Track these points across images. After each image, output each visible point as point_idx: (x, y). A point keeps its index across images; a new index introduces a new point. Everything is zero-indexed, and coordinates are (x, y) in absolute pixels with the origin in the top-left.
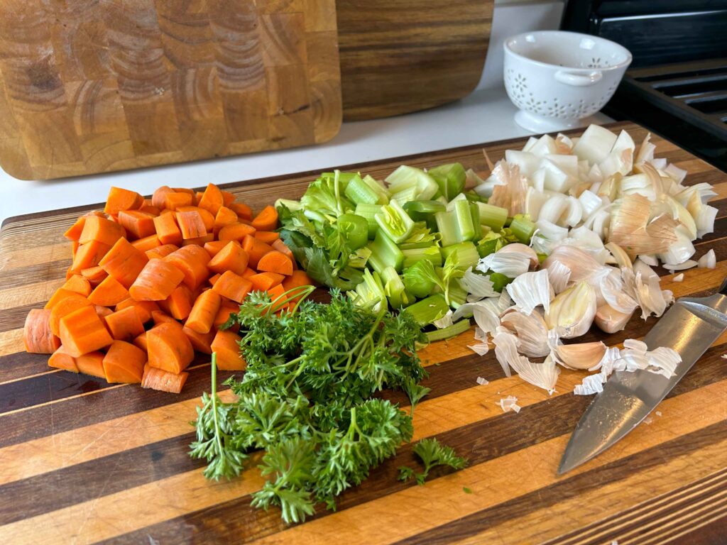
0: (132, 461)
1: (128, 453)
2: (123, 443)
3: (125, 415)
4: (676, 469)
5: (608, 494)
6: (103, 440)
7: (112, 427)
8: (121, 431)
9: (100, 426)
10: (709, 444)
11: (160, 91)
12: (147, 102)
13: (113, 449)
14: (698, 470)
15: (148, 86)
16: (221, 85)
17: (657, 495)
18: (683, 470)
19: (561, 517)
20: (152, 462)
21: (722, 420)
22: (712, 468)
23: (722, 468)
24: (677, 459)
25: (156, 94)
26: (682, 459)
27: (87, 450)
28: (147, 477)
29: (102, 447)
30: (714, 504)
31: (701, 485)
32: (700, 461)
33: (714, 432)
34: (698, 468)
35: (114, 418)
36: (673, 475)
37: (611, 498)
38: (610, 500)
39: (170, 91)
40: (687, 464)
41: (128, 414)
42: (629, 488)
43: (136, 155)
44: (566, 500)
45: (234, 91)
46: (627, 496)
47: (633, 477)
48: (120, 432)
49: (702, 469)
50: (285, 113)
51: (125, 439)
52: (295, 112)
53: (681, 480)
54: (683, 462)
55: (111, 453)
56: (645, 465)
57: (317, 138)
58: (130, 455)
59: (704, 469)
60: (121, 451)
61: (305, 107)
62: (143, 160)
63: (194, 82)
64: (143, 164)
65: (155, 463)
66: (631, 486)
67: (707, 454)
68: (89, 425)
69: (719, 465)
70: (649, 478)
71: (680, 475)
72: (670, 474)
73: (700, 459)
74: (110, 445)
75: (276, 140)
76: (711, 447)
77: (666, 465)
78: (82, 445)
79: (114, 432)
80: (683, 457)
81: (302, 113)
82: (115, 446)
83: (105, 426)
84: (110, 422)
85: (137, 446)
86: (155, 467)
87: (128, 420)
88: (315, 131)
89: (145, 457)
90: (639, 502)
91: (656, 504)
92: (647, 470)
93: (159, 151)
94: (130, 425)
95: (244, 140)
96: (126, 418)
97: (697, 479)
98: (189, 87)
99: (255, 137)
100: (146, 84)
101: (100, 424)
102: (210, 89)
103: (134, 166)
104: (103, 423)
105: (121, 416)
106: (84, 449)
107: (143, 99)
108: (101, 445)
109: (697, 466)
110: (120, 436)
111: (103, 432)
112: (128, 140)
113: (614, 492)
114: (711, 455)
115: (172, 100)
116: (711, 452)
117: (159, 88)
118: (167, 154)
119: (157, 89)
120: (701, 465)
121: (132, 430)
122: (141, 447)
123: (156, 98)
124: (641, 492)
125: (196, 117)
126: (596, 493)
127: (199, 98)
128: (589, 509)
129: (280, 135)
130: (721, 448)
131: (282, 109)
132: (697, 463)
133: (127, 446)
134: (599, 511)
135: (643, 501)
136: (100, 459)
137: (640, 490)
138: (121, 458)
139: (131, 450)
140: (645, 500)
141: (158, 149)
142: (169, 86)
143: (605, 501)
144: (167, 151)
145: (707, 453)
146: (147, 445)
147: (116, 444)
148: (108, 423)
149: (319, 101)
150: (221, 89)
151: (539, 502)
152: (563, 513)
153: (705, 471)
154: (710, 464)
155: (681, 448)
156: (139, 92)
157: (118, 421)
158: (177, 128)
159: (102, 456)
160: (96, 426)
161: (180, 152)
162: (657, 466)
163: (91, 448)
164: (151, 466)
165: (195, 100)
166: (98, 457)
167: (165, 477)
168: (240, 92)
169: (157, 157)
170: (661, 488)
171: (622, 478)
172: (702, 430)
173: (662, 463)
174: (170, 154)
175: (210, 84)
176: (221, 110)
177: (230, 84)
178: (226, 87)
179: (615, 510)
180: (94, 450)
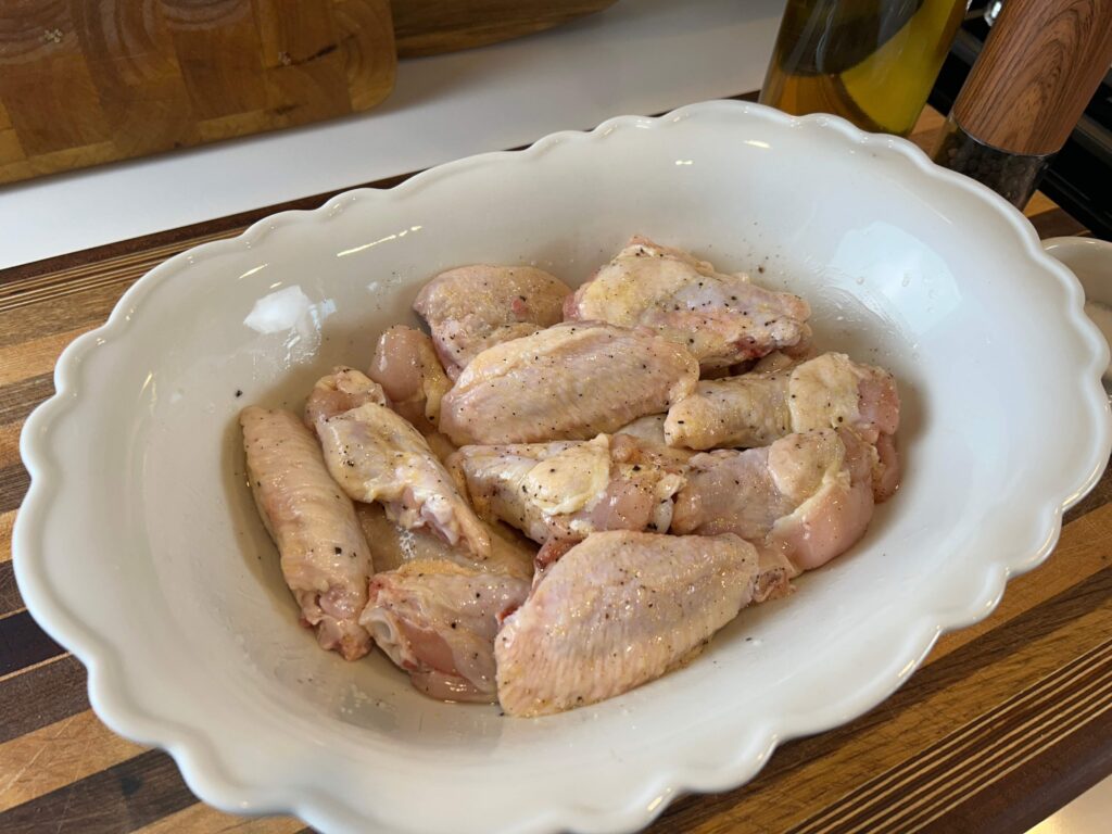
0: (91, 798)
1: (83, 785)
2: (72, 767)
3: (68, 716)
4: (906, 728)
5: (811, 779)
6: (37, 765)
7: (50, 739)
8: (67, 746)
9: (28, 739)
10: (956, 681)
11: (55, 36)
12: (32, 57)
13: (57, 779)
14: (935, 727)
15: (32, 28)
16: (168, 18)
17: (878, 774)
18: (915, 729)
19: (744, 824)
20: (123, 798)
21: (973, 638)
22: (956, 722)
23: (969, 720)
24: (908, 711)
25: (47, 41)
26: (916, 710)
27: (15, 785)
28: (117, 825)
29: (39, 776)
30: (955, 781)
31: (938, 751)
32: (939, 712)
33: (962, 659)
34: (936, 724)
35: (50, 723)
36: (901, 738)
37: (814, 786)
38: (812, 789)
39: (73, 34)
40: (921, 717)
41: (73, 714)
42: (841, 766)
43: (27, 155)
44: (753, 797)
45: (194, 28)
46: (836, 780)
47: (846, 748)
48: (63, 748)
49: (941, 725)
50: (293, 63)
51: (74, 760)
52: (311, 59)
53: (912, 745)
54: (916, 714)
55: (54, 788)
56: (864, 725)
57: (355, 102)
58: (85, 788)
59: (945, 723)
60: (70, 782)
61: (329, 49)
62: (42, 161)
63: (117, 14)
64: (43, 170)
65: (128, 799)
66: (844, 762)
67: (950, 698)
68: (11, 739)
69: (965, 716)
70: (869, 747)
71: (912, 736)
72: (897, 737)
73: (940, 707)
74: (52, 774)
75: (283, 110)
76: (956, 685)
77: (892, 723)
78: (6, 776)
79: (54, 748)
80: (917, 706)
81: (325, 59)
82: (59, 775)
83: (37, 737)
84: (44, 729)
85: (95, 772)
86: (129, 807)
87: (72, 724)
88: (351, 90)
89: (111, 790)
90: (852, 788)
91: (876, 788)
92: (866, 734)
93: (69, 143)
94: (78, 733)
95: (223, 115)
96: (71, 719)
97: (934, 742)
98: (108, 25)
99: (244, 109)
100: (26, 25)
101: (28, 735)
102: (148, 24)
103: (29, 175)
104: (33, 734)
105: (63, 718)
106: (10, 785)
107: (25, 52)
108: (36, 775)
109: (935, 720)
110: (65, 754)
111: (37, 750)
112: (9, 128)
113: (820, 775)
114: (956, 700)
115: (79, 50)
116: (955, 694)
117: (51, 31)
118: (85, 148)
119: (47, 32)
120: (940, 718)
121: (84, 742)
122: (103, 772)
123: (47, 50)
124: (857, 772)
125: (130, 78)
126: (794, 779)
127: (130, 43)
128: (783, 807)
129: (289, 102)
130: (970, 686)
131: (288, 55)
132: (935, 715)
133: (80, 774)
134: (798, 809)
135: (857, 786)
136: (38, 799)
137: (855, 767)
138: (71, 796)
139: (87, 778)
140: (860, 784)
141: (68, 142)
142: (71, 24)
143: (805, 791)
144: (84, 144)
145: (950, 696)
146: (111, 768)
147: (60, 770)
148: (42, 732)
149: (352, 36)
150: (169, 24)
151: (715, 804)
152: (747, 817)
153: (945, 728)
154: (953, 716)
155: (914, 691)
156: (14, 40)
157: (58, 728)
158: (98, 100)
159: (40, 794)
160: (24, 739)
161: (110, 143)
162: (881, 725)
163: (20, 781)
164: (122, 806)
165: (124, 49)
166: (34, 797)
167: (148, 822)
168: (205, 27)
169: (69, 154)
170: (883, 762)
171: (832, 751)
172: (946, 657)
173: (888, 720)
174: (91, 148)
175: (148, 18)
176: (175, 63)
177: (186, 15)
178: (181, 21)
179: (818, 804)
180: (27, 784)
